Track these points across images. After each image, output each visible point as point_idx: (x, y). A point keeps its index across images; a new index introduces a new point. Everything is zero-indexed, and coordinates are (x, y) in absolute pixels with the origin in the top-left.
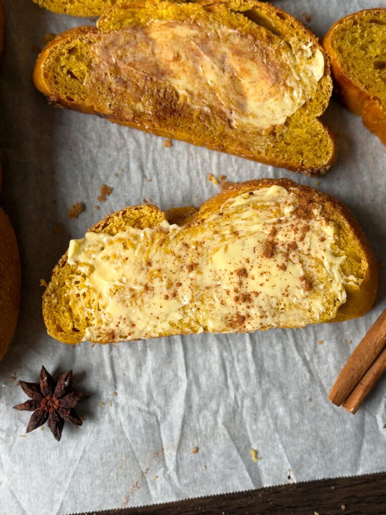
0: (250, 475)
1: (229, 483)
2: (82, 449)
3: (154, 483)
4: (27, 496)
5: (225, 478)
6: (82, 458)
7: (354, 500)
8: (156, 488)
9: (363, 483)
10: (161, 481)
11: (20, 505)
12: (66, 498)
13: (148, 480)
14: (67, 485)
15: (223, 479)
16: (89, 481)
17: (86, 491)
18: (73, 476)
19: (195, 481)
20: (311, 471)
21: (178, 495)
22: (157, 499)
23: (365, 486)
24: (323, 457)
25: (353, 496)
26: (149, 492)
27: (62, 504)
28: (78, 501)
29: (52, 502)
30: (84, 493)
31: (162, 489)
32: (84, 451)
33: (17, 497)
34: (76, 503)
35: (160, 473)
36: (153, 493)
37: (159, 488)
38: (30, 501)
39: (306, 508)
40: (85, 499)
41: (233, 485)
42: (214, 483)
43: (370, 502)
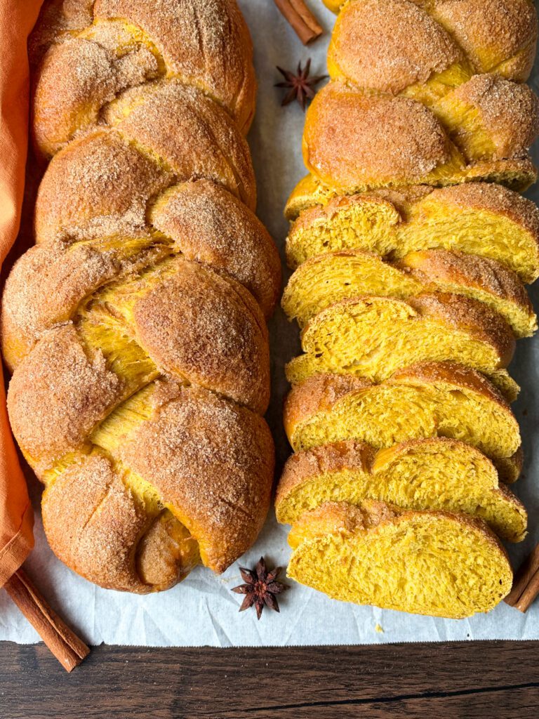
0: (438, 630)
1: (421, 635)
2: (310, 594)
3: (363, 628)
4: (265, 626)
5: (418, 630)
6: (310, 601)
7: (515, 661)
8: (364, 632)
9: (524, 649)
10: (368, 627)
11: (258, 633)
12: (295, 632)
13: (358, 624)
14: (297, 621)
15: (416, 631)
16: (314, 620)
17: (310, 627)
18: (302, 615)
19: (395, 630)
20: (485, 632)
21: (380, 639)
22: (364, 640)
23: (524, 651)
24: (496, 622)
25: (515, 658)
26: (358, 635)
27: (291, 636)
28: (303, 635)
29: (283, 633)
30: (308, 628)
31: (369, 633)
32: (312, 596)
33: (257, 626)
34: (301, 636)
35: (368, 620)
36: (361, 635)
37: (366, 632)
38: (266, 631)
39: (478, 664)
40: (309, 634)
41: (423, 636)
42: (409, 633)
43: (527, 664)
